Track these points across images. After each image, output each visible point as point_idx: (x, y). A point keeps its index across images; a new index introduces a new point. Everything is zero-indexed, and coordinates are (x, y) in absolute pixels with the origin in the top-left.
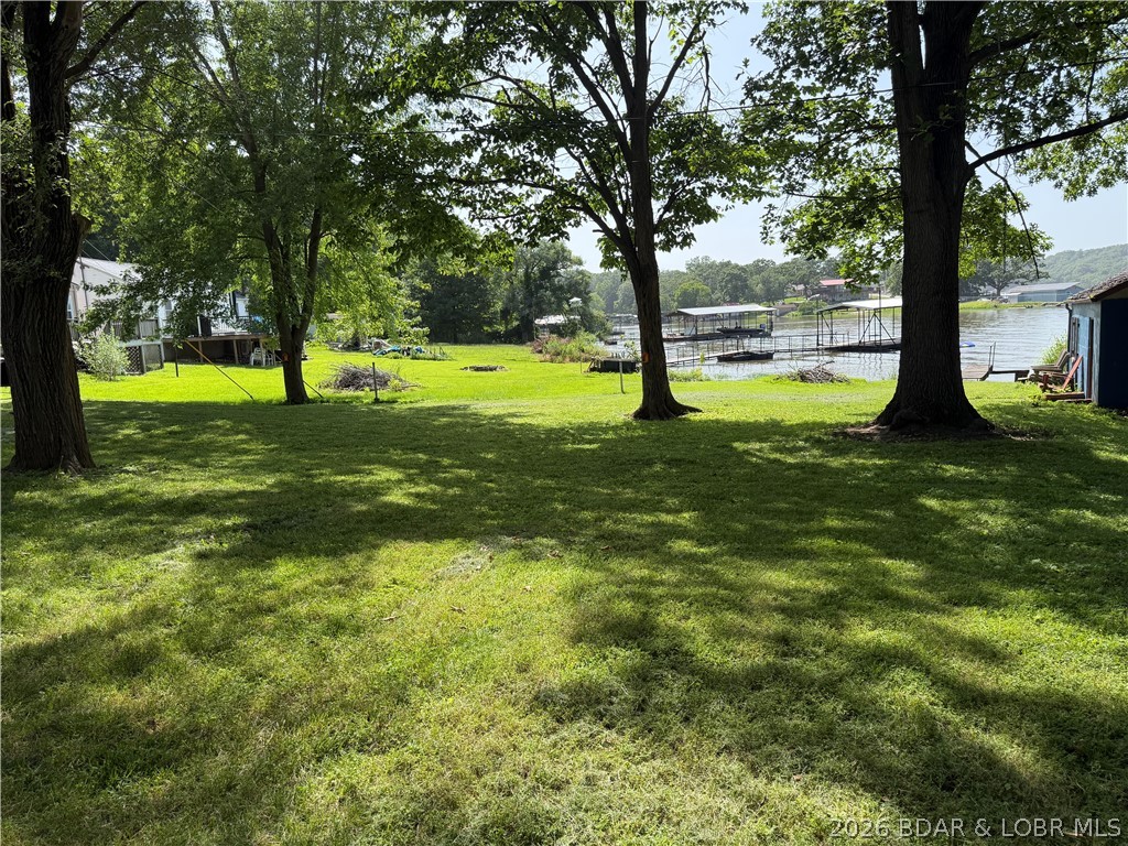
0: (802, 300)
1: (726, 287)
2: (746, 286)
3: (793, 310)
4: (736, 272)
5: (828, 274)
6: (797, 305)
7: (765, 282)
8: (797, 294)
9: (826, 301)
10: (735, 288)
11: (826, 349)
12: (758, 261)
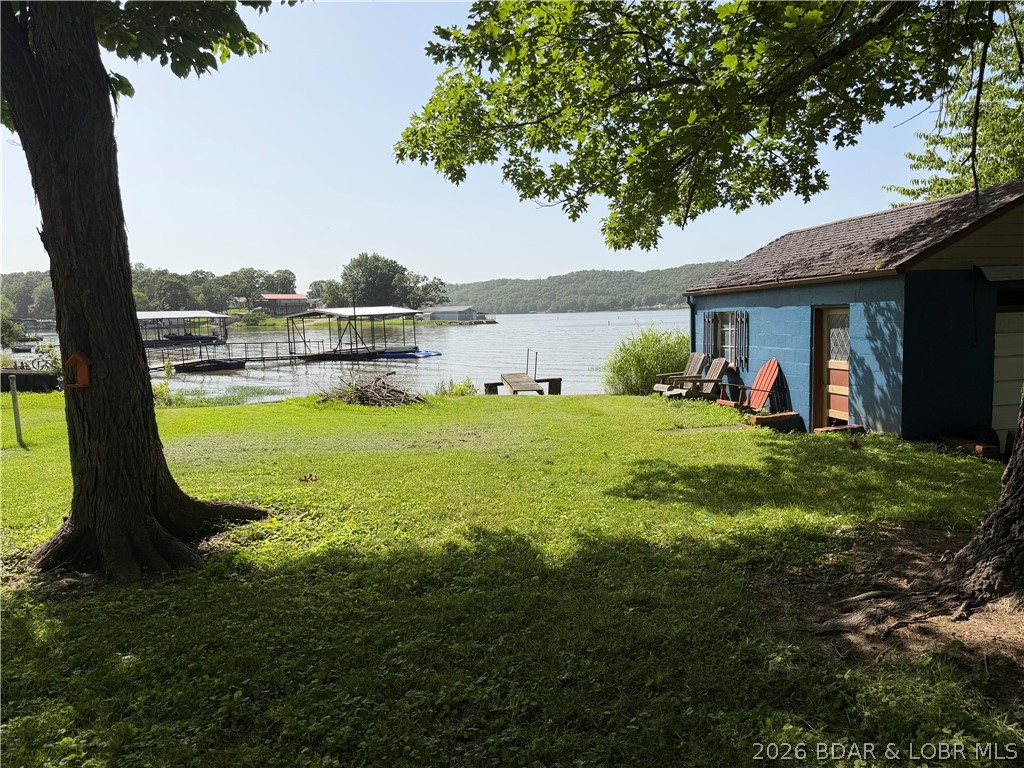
0: (244, 312)
1: (164, 294)
2: (187, 296)
3: (237, 320)
4: (175, 280)
5: (267, 289)
6: (241, 316)
7: (207, 292)
8: (240, 306)
9: (269, 313)
10: (175, 296)
11: (300, 358)
12: (197, 272)
